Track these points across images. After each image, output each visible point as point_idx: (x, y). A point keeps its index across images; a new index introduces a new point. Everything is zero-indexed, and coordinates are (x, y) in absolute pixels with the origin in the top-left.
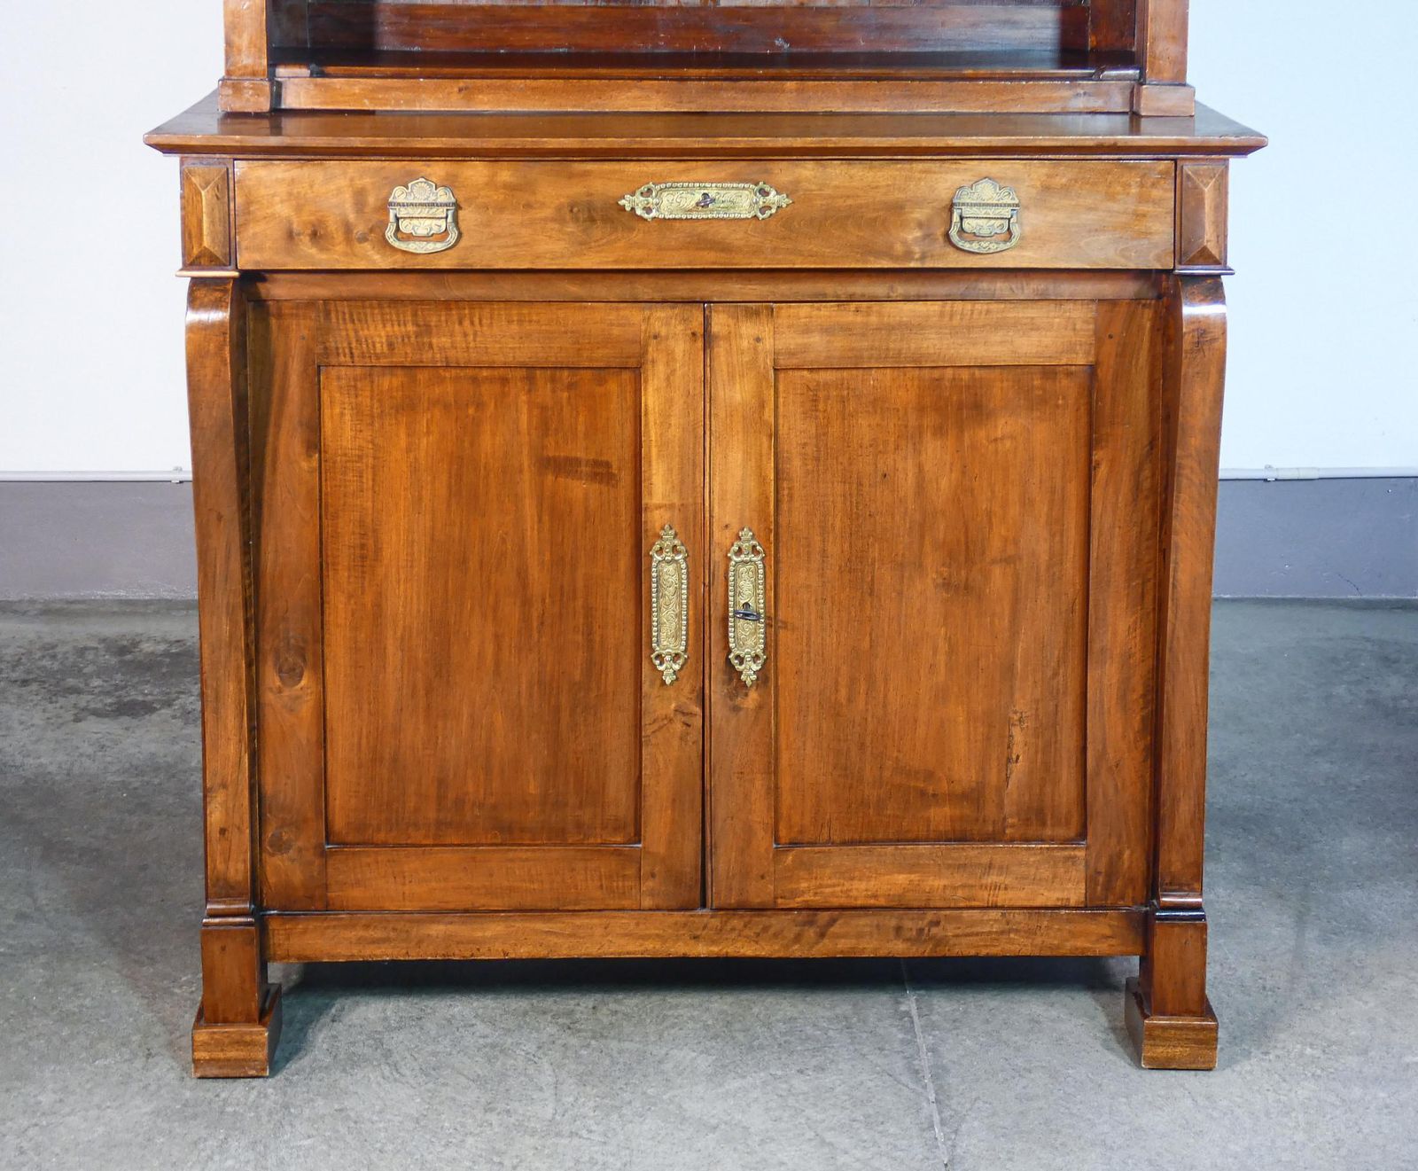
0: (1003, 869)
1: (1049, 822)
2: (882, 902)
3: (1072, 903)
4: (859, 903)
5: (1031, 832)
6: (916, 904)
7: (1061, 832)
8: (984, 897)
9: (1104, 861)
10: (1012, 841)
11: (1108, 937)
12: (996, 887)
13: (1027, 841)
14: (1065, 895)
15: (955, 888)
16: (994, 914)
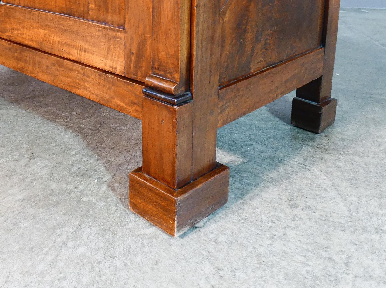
0: (84, 38)
1: (110, 10)
2: (34, 45)
3: (118, 72)
4: (26, 42)
5: (101, 17)
6: (47, 50)
7: (116, 18)
8: (75, 54)
9: (135, 45)
10: (92, 20)
11: (135, 104)
12: (81, 49)
13: (99, 21)
14: (114, 64)
15: (63, 44)
16: (78, 67)
